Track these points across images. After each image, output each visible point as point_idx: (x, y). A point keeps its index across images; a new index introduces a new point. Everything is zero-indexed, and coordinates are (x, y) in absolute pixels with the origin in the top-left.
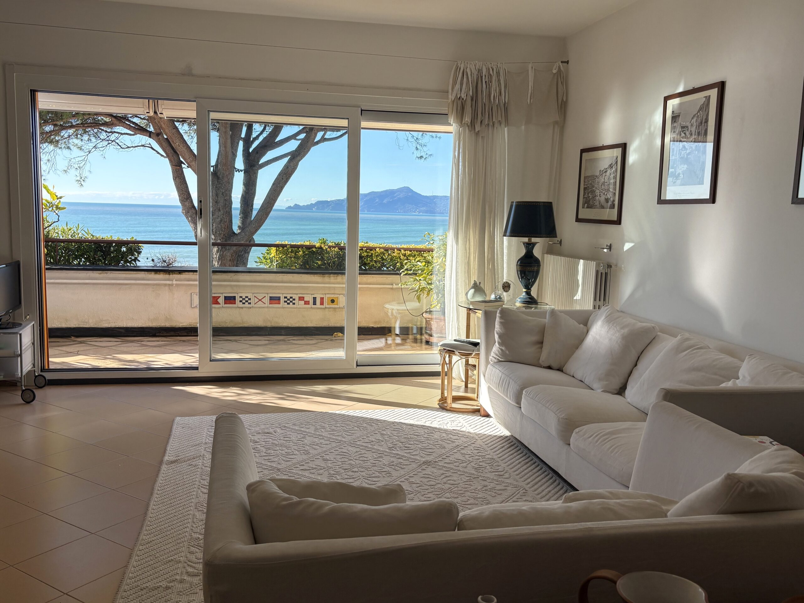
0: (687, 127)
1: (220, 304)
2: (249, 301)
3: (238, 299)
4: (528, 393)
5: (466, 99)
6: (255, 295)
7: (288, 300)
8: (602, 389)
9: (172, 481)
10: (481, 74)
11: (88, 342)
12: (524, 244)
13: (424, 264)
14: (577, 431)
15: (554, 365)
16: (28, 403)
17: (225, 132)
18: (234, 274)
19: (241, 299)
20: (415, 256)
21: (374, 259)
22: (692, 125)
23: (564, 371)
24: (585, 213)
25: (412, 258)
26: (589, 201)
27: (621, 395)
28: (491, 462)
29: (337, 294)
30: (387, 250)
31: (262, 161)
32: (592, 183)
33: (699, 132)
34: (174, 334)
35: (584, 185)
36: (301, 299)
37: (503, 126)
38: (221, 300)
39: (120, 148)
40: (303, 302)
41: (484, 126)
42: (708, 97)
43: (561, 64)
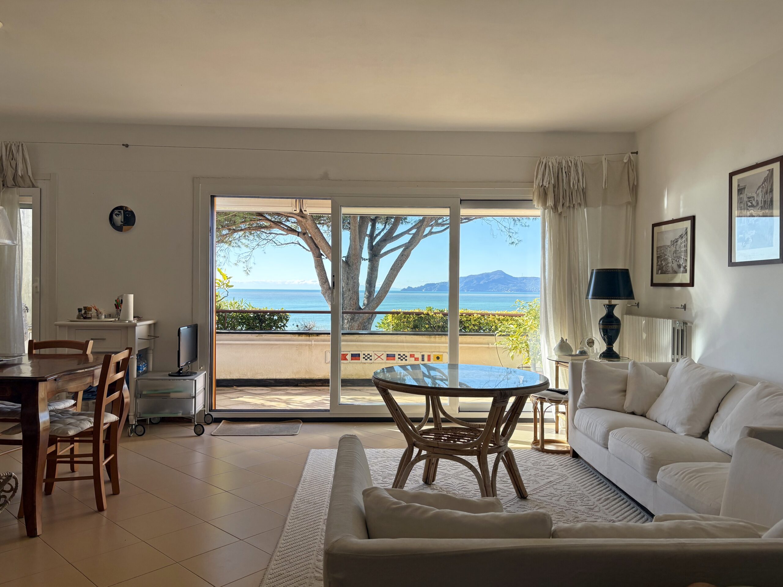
0: (753, 197)
1: (347, 360)
2: (370, 358)
3: (362, 356)
4: (614, 435)
5: (548, 187)
6: (376, 353)
7: (402, 357)
8: (685, 432)
9: (305, 501)
10: (561, 166)
11: (246, 390)
12: (604, 305)
13: (516, 326)
14: (663, 469)
15: (637, 411)
16: (199, 435)
17: (355, 230)
18: (359, 336)
19: (364, 356)
20: (507, 320)
21: (473, 323)
22: (758, 195)
23: (647, 417)
24: (659, 278)
25: (505, 322)
26: (663, 267)
27: (704, 439)
28: (581, 497)
29: (442, 352)
30: (483, 315)
31: (383, 251)
32: (665, 252)
33: (765, 201)
34: (312, 385)
35: (657, 254)
36: (412, 356)
37: (582, 207)
38: (349, 357)
39: (276, 245)
40: (413, 359)
41: (566, 208)
42: (771, 171)
43: (631, 155)
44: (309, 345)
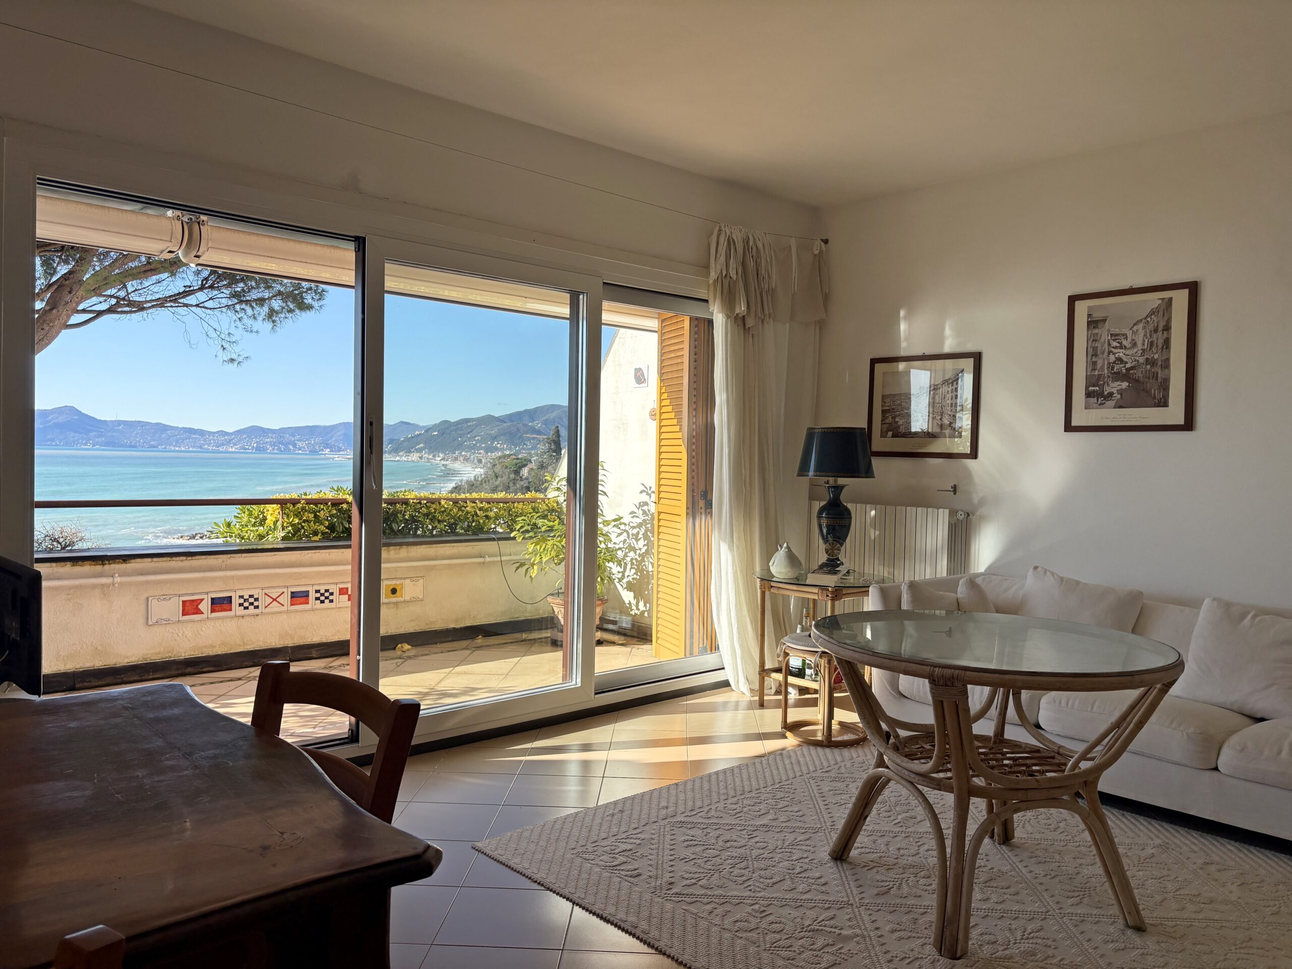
0: (1124, 335)
1: (202, 613)
2: (256, 604)
3: (236, 601)
6: (266, 591)
7: (322, 595)
12: (827, 487)
18: (229, 556)
19: (242, 601)
22: (1135, 333)
26: (898, 427)
29: (401, 579)
30: (456, 502)
32: (903, 404)
33: (1152, 342)
34: (114, 681)
35: (882, 406)
36: (343, 591)
37: (772, 320)
38: (205, 606)
42: (1167, 300)
43: (821, 243)
44: (103, 585)
